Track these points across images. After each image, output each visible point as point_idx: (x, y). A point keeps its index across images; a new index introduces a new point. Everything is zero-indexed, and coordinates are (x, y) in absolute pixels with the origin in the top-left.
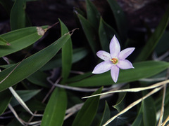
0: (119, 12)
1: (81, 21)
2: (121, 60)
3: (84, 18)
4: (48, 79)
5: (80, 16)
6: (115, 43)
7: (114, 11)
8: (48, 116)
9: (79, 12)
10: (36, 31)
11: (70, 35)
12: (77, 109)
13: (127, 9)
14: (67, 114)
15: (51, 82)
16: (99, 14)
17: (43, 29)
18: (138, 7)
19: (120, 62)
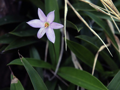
0: (6, 20)
1: (10, 49)
2: (46, 20)
3: (8, 46)
4: (50, 79)
5: (6, 49)
6: (33, 23)
7: (5, 23)
8: (80, 83)
9: (3, 50)
10: (14, 84)
11: (23, 57)
12: (75, 60)
13: (4, 13)
14: (79, 68)
15: (53, 78)
16: (6, 34)
17: (13, 79)
18: (4, 4)
19: (48, 20)
